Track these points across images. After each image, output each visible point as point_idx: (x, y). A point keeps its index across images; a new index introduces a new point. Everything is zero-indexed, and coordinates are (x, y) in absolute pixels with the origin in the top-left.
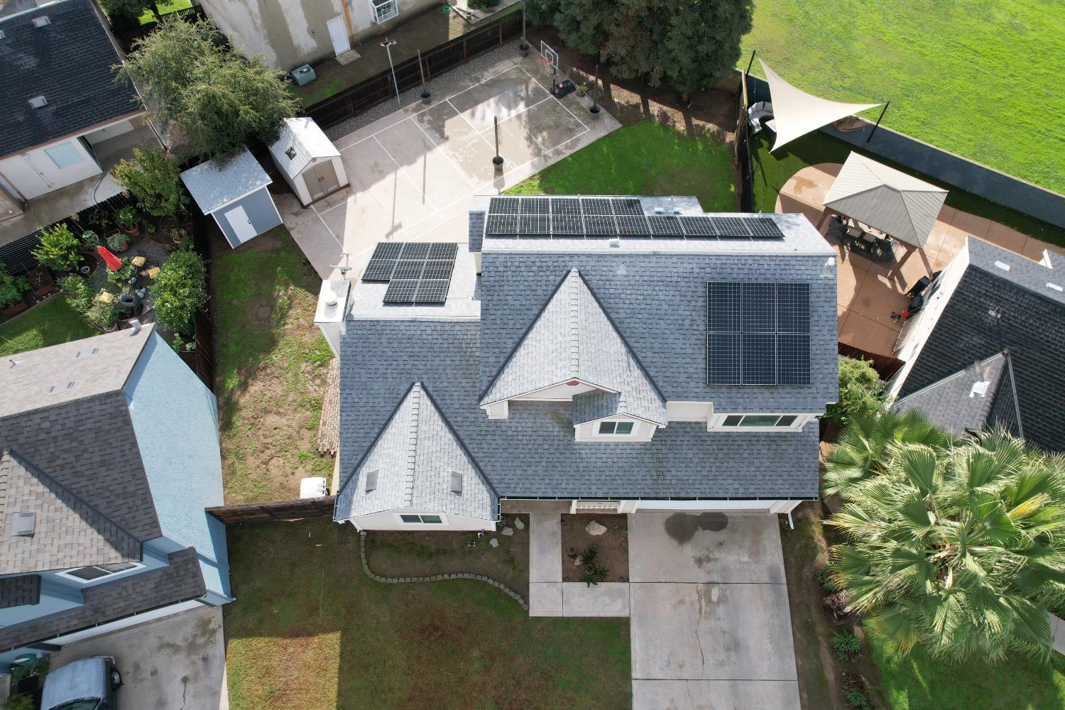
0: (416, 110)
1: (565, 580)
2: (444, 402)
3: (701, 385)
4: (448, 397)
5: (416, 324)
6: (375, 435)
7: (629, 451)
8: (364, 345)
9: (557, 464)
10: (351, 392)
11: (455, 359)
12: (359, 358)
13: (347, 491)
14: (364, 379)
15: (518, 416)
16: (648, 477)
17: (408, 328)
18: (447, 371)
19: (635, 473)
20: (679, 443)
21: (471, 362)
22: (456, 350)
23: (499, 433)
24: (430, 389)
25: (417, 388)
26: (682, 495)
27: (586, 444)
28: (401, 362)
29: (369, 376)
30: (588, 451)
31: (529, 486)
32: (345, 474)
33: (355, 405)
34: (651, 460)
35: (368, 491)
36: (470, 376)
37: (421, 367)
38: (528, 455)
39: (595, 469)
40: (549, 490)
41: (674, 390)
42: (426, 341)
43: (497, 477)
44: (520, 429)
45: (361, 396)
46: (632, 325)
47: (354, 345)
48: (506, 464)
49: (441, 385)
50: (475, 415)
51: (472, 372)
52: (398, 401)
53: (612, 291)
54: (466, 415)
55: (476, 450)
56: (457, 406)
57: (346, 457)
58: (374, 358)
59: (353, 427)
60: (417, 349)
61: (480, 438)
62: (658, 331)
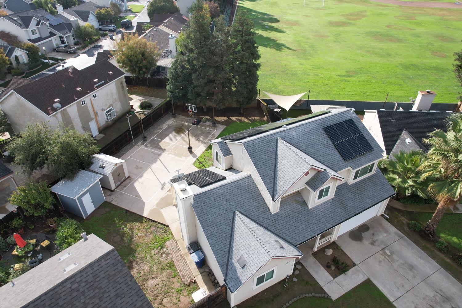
0: (142, 144)
1: (334, 278)
2: (251, 215)
3: (343, 162)
4: (251, 212)
5: (223, 187)
6: (228, 243)
7: (330, 204)
8: (205, 204)
9: (309, 221)
10: (208, 228)
11: (246, 195)
12: (205, 211)
13: (230, 275)
14: (211, 220)
15: (283, 208)
16: (342, 211)
17: (220, 190)
18: (246, 201)
19: (337, 211)
20: (343, 193)
21: (253, 194)
22: (244, 191)
23: (280, 218)
24: (242, 212)
25: (237, 213)
26: (357, 212)
27: (314, 208)
28: (224, 206)
29: (213, 217)
30: (316, 210)
31: (303, 235)
32: (224, 269)
33: (213, 233)
34: (339, 204)
35: (243, 268)
36: (256, 200)
37: (234, 204)
38: (296, 223)
39: (323, 216)
40: (312, 233)
41: (337, 167)
42: (230, 193)
43: (289, 238)
44: (287, 213)
45: (214, 228)
46: (309, 150)
47: (200, 206)
48: (290, 230)
49: (246, 208)
50: (266, 215)
51: (256, 197)
52: (231, 223)
53: (295, 141)
54: (263, 216)
55: (275, 230)
56: (257, 214)
57: (220, 260)
58: (211, 209)
59: (217, 244)
60: (229, 197)
61: (273, 224)
62: (318, 149)
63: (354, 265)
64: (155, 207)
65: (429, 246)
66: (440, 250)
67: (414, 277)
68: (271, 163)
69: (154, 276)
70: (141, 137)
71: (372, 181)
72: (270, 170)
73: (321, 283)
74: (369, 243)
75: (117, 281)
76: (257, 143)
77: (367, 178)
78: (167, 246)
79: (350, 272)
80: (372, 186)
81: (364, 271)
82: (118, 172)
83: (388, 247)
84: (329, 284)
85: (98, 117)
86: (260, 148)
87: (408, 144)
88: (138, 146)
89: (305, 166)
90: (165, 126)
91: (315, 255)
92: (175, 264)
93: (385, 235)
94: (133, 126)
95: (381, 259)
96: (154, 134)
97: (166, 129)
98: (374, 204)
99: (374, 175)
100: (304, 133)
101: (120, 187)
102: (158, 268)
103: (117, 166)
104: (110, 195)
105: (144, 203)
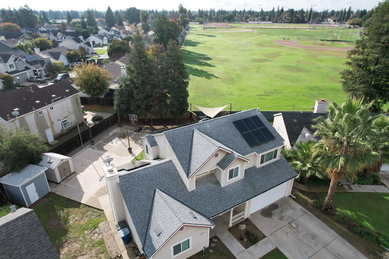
0: (90, 147)
1: (246, 248)
2: (170, 192)
3: (250, 148)
4: (170, 190)
5: (146, 169)
6: (148, 216)
7: (240, 183)
8: (129, 183)
9: (221, 198)
10: (131, 203)
11: (166, 176)
12: (129, 189)
13: (148, 243)
14: (134, 196)
15: (199, 187)
16: (251, 189)
17: (144, 172)
18: (166, 181)
19: (247, 189)
20: (252, 175)
21: (173, 175)
22: (165, 173)
23: (196, 195)
24: (162, 190)
25: (157, 190)
26: (264, 190)
27: (226, 187)
28: (147, 185)
29: (136, 194)
30: (228, 189)
31: (216, 209)
32: (142, 238)
33: (134, 207)
34: (248, 183)
35: (159, 235)
36: (175, 180)
37: (155, 183)
38: (210, 199)
39: (234, 194)
40: (224, 208)
41: (244, 152)
42: (153, 174)
43: (203, 211)
44: (202, 191)
45: (136, 203)
46: (220, 139)
47: (125, 185)
48: (204, 205)
49: (166, 187)
50: (183, 192)
51: (175, 178)
52: (152, 199)
54: (181, 193)
55: (191, 205)
56: (176, 192)
57: (140, 231)
58: (135, 187)
59: (138, 216)
60: (151, 178)
61: (190, 199)
62: (228, 138)
63: (265, 237)
64: (94, 196)
65: (329, 219)
66: (338, 222)
67: (316, 244)
68: (187, 148)
69: (83, 253)
70: (89, 141)
71: (277, 166)
72: (186, 153)
73: (234, 253)
74: (278, 219)
75: (30, 239)
76: (177, 133)
77: (273, 163)
78: (100, 227)
79: (260, 243)
80: (277, 169)
81: (273, 242)
82: (64, 167)
83: (294, 221)
84: (241, 254)
85: (54, 125)
86: (178, 137)
87: (307, 137)
88: (86, 148)
89: (214, 148)
90: (111, 134)
91: (230, 230)
92: (105, 242)
93: (292, 211)
94: (83, 132)
95: (288, 231)
96: (101, 140)
97: (112, 136)
98: (279, 183)
99: (279, 160)
100: (216, 126)
101: (66, 180)
102: (89, 246)
103: (63, 162)
104: (55, 187)
105: (83, 192)
